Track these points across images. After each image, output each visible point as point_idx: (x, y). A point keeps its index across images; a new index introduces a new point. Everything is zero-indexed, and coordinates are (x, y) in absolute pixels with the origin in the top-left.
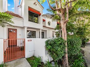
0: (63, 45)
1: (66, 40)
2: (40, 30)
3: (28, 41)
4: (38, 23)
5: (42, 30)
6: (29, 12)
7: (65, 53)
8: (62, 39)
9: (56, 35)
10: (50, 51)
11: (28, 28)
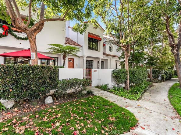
0: (125, 73)
1: (128, 70)
2: (99, 59)
3: (94, 71)
4: (97, 50)
5: (102, 59)
6: (88, 38)
7: (127, 79)
8: (125, 69)
9: (120, 66)
10: (116, 77)
11: (87, 57)
